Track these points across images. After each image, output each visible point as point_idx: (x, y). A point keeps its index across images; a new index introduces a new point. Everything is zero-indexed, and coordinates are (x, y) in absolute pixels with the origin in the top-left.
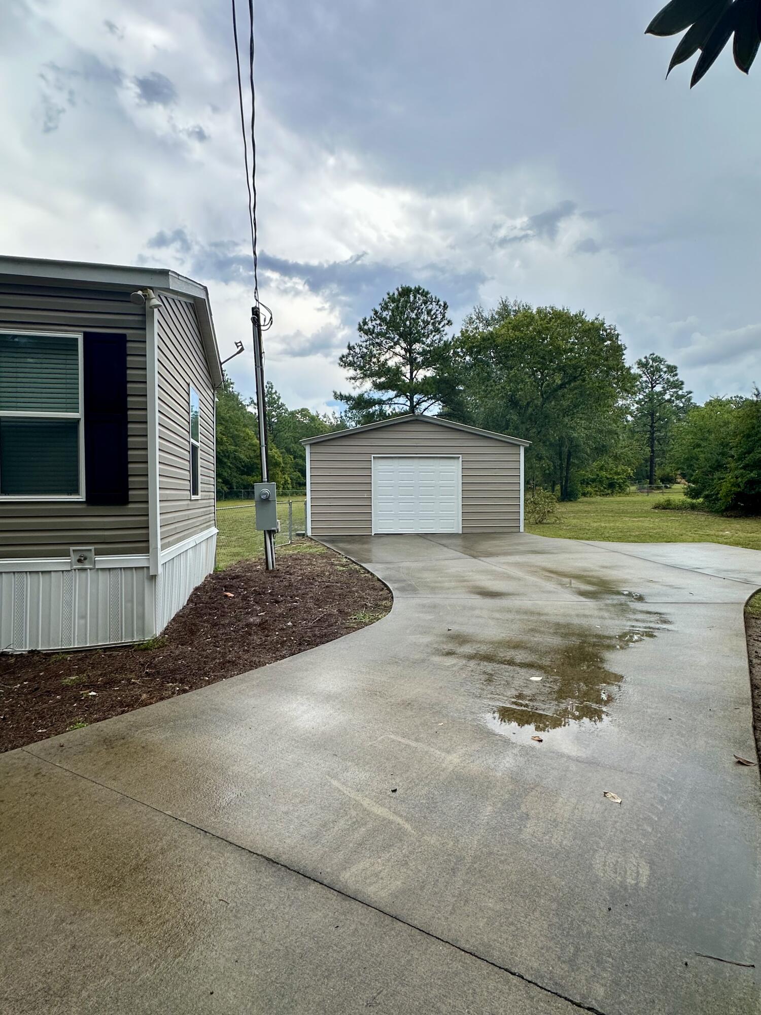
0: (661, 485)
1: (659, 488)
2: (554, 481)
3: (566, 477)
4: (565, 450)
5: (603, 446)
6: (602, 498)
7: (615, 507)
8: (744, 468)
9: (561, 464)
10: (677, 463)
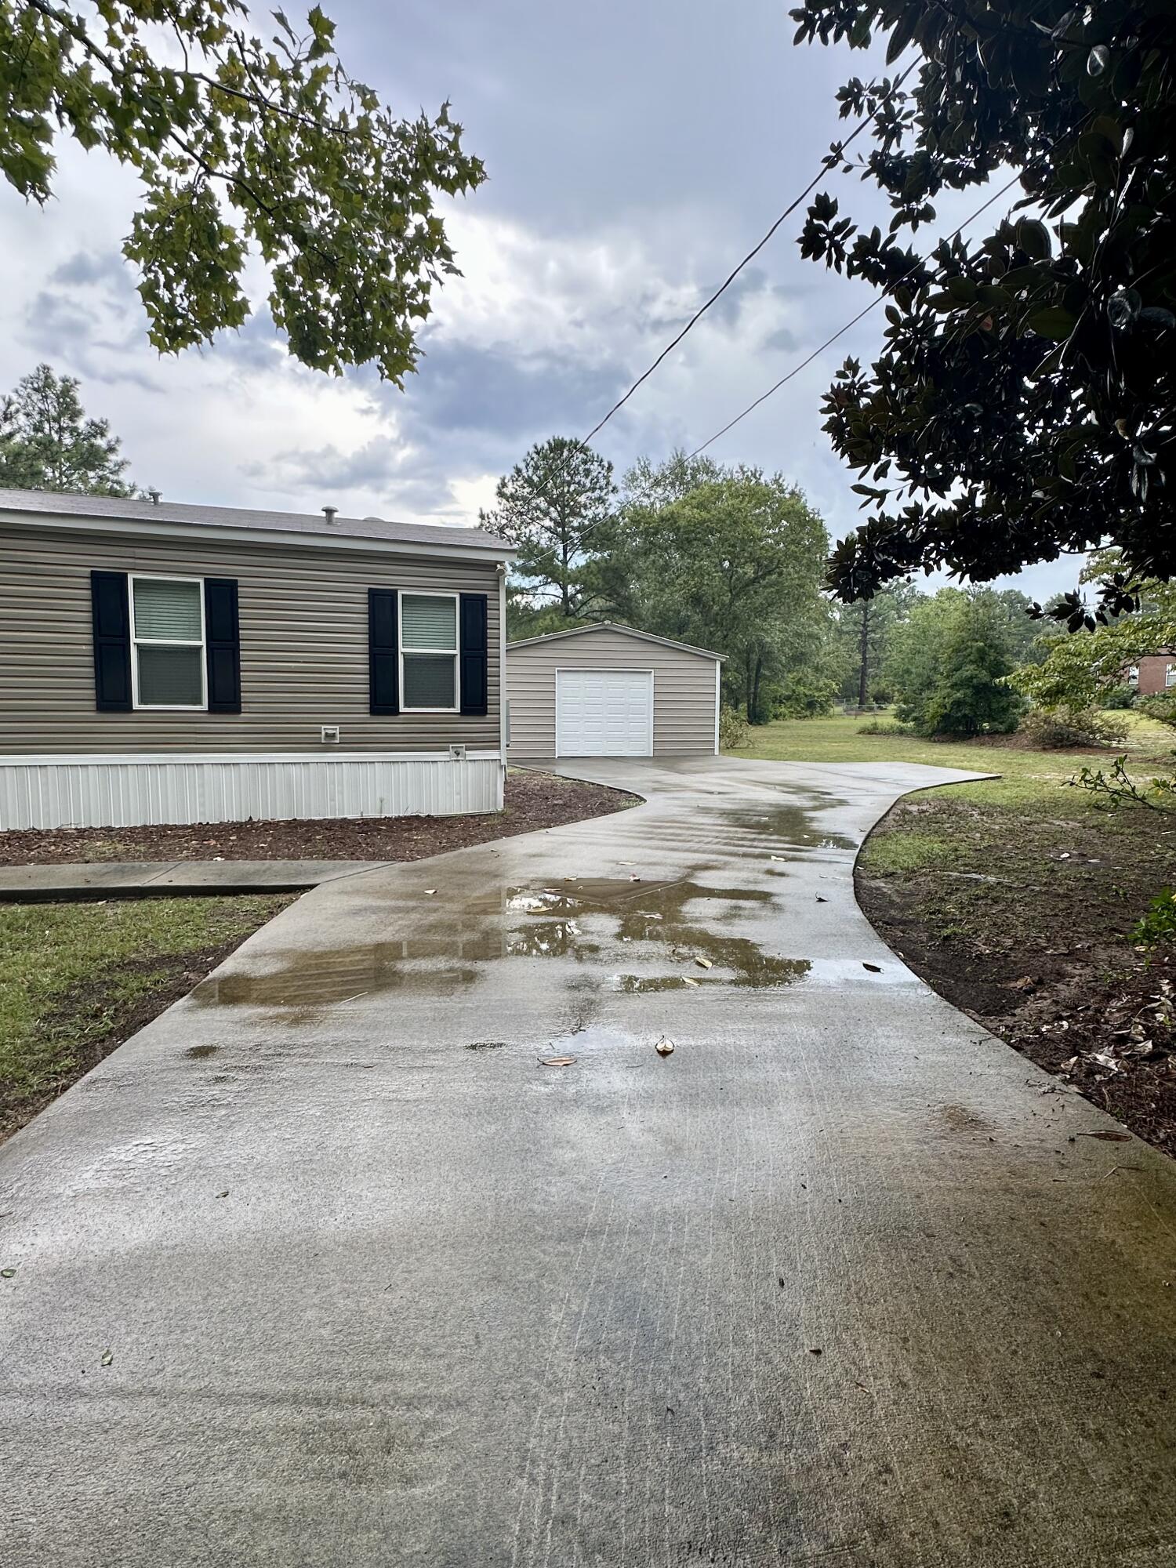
0: (875, 705)
1: (871, 709)
2: (737, 699)
3: (755, 693)
4: (754, 657)
5: (802, 654)
6: (798, 721)
7: (815, 732)
8: (952, 687)
9: (750, 676)
10: (895, 675)
